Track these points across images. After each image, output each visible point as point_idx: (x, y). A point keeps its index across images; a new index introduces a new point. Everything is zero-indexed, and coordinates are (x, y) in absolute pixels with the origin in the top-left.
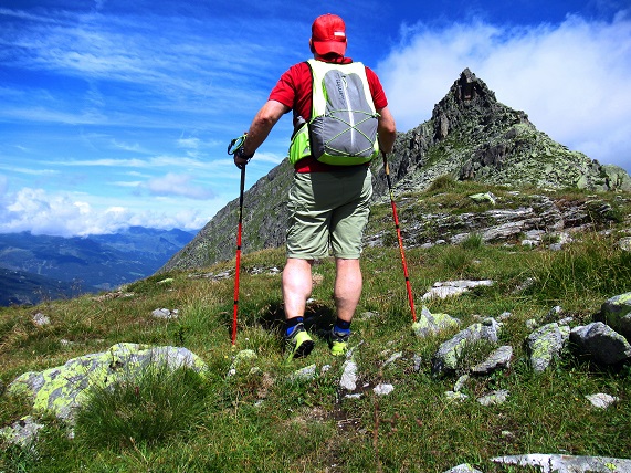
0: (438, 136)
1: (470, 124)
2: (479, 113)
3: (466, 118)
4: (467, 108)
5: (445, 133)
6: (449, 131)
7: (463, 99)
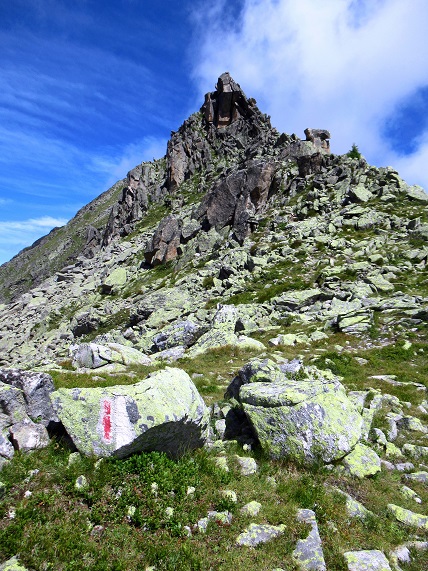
0: (169, 184)
1: (222, 164)
2: (239, 146)
3: (217, 153)
4: (221, 136)
5: (179, 178)
6: (187, 175)
7: (216, 122)
